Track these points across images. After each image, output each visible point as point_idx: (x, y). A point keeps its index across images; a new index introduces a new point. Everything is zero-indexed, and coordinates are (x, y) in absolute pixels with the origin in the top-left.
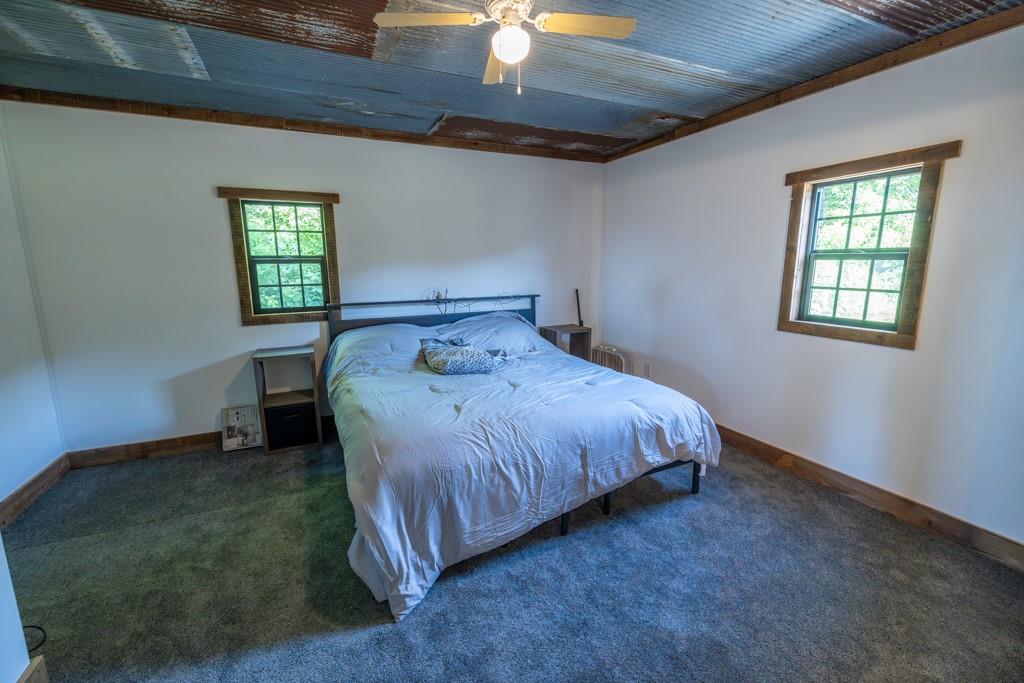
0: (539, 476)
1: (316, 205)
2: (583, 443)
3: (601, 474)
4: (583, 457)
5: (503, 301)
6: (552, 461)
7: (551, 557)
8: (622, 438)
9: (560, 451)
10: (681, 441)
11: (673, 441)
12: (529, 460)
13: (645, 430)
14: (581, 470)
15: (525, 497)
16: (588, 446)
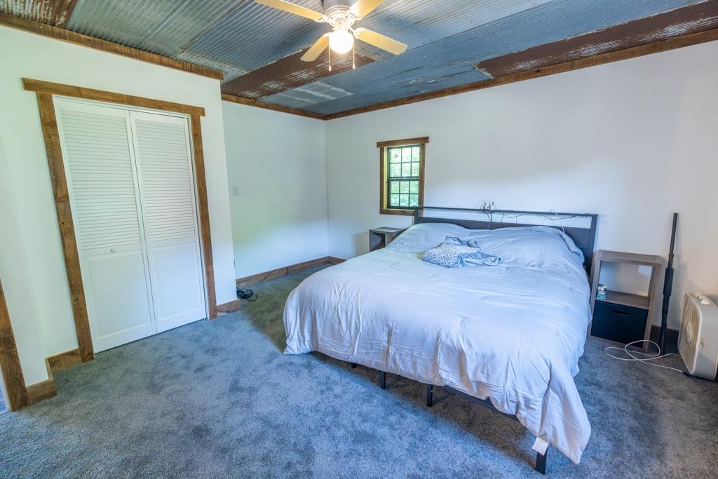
0: (357, 329)
1: (418, 146)
2: (391, 324)
3: (400, 357)
4: (389, 335)
5: (553, 217)
6: (367, 325)
7: (355, 387)
8: (423, 341)
9: (374, 321)
10: (483, 379)
11: (475, 374)
12: (354, 316)
13: (448, 346)
14: (386, 345)
15: (347, 337)
16: (394, 330)
